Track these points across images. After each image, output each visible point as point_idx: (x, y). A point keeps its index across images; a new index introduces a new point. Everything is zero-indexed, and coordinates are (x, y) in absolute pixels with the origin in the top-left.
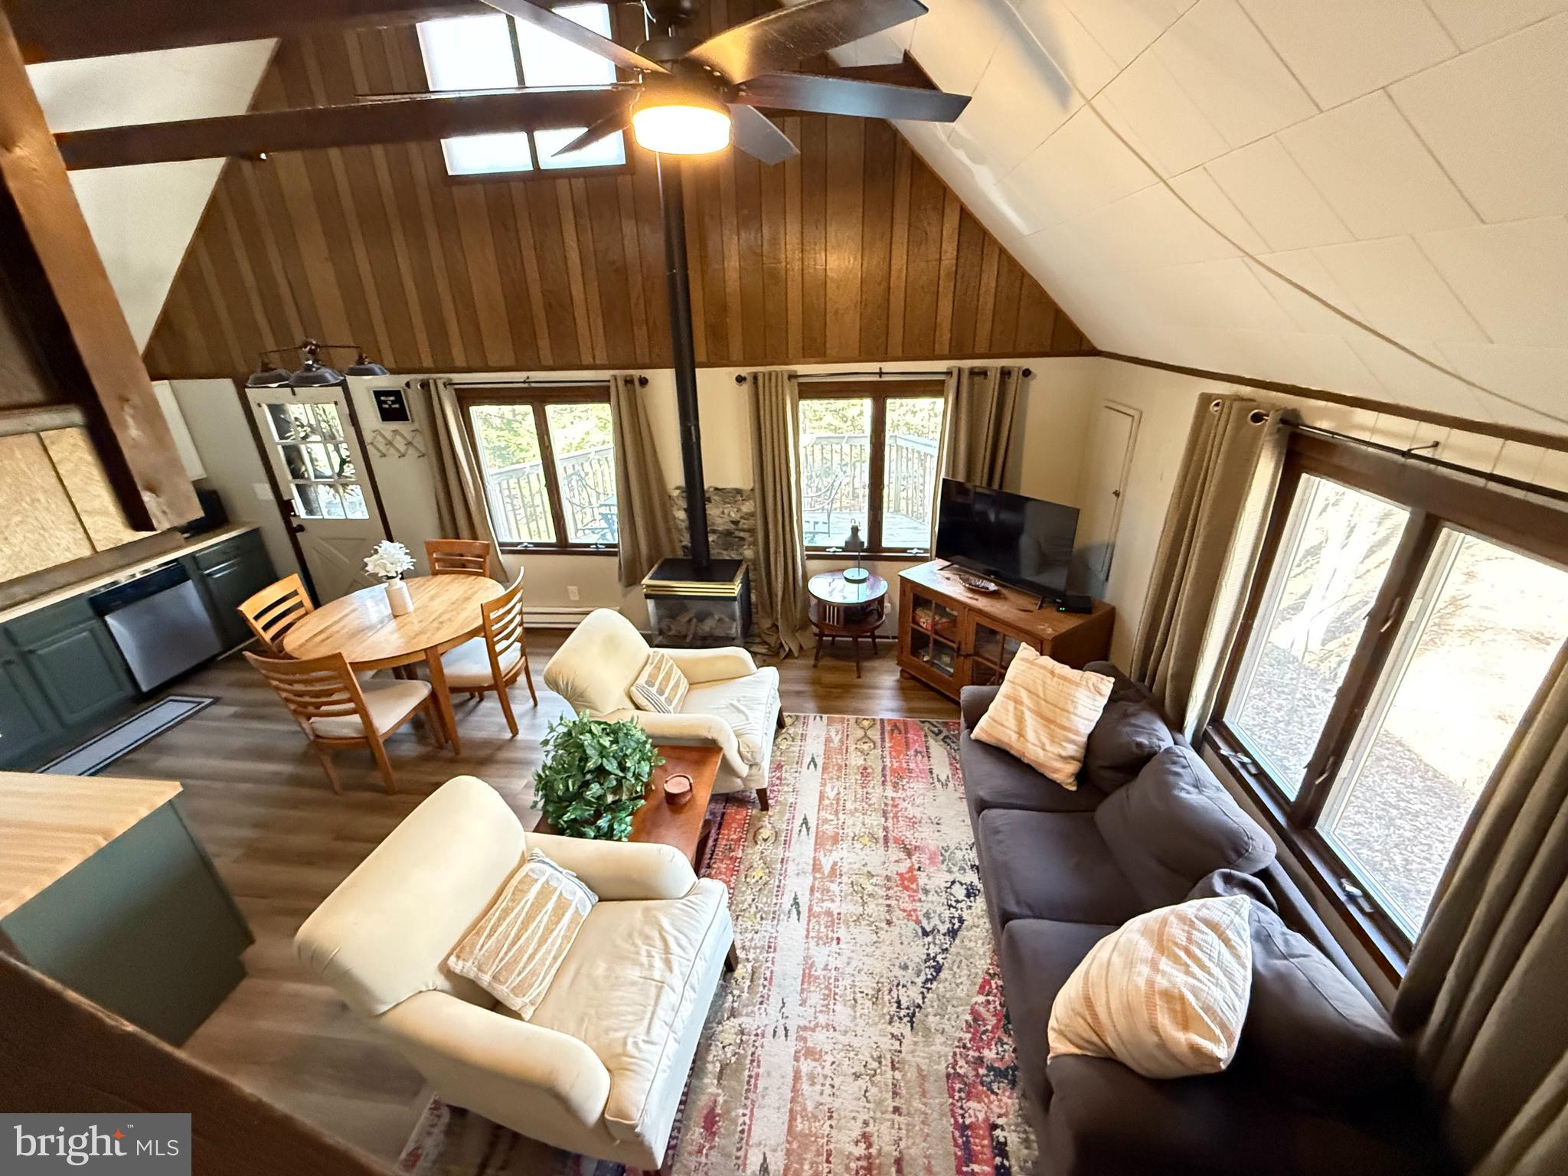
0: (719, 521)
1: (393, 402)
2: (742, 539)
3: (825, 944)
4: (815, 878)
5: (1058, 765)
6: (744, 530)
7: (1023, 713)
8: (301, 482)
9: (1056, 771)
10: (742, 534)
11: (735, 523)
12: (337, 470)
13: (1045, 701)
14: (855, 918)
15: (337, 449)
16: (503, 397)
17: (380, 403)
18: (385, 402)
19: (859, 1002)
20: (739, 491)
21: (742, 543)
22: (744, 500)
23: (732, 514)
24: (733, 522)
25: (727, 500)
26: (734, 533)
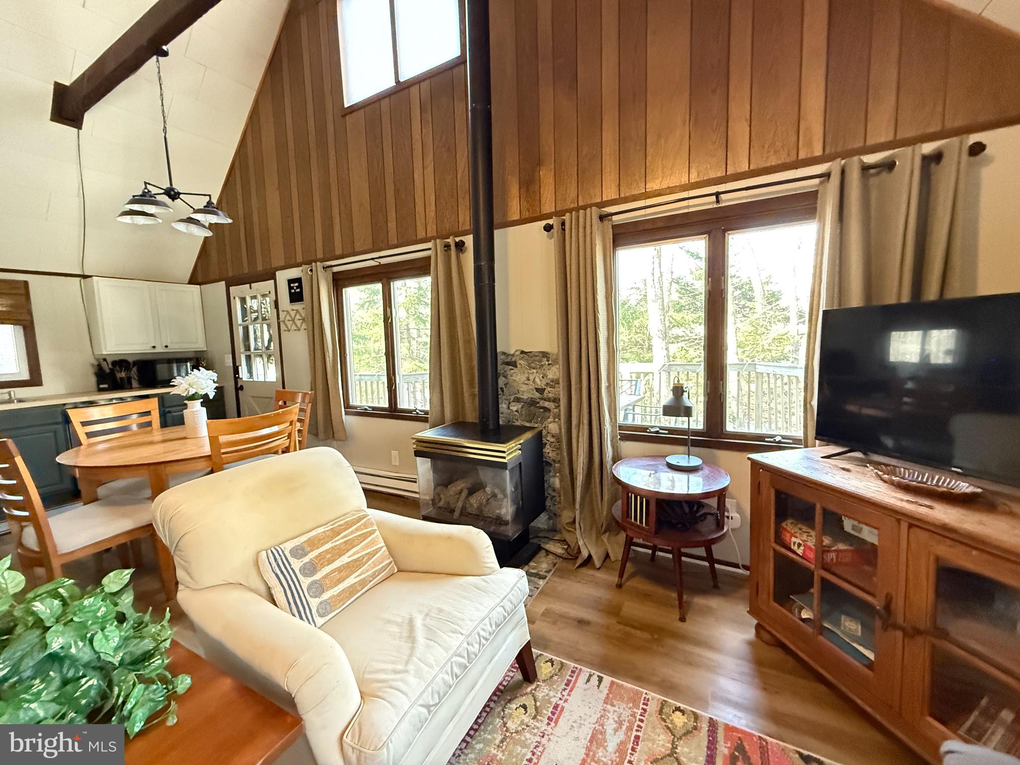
0: (524, 388)
1: (297, 287)
2: (547, 410)
6: (549, 400)
8: (248, 353)
10: (546, 404)
11: (540, 391)
12: (266, 344)
15: (268, 331)
16: (363, 276)
17: (290, 288)
18: (292, 288)
20: (545, 355)
21: (547, 414)
22: (549, 364)
23: (537, 380)
24: (537, 390)
25: (533, 365)
26: (539, 403)
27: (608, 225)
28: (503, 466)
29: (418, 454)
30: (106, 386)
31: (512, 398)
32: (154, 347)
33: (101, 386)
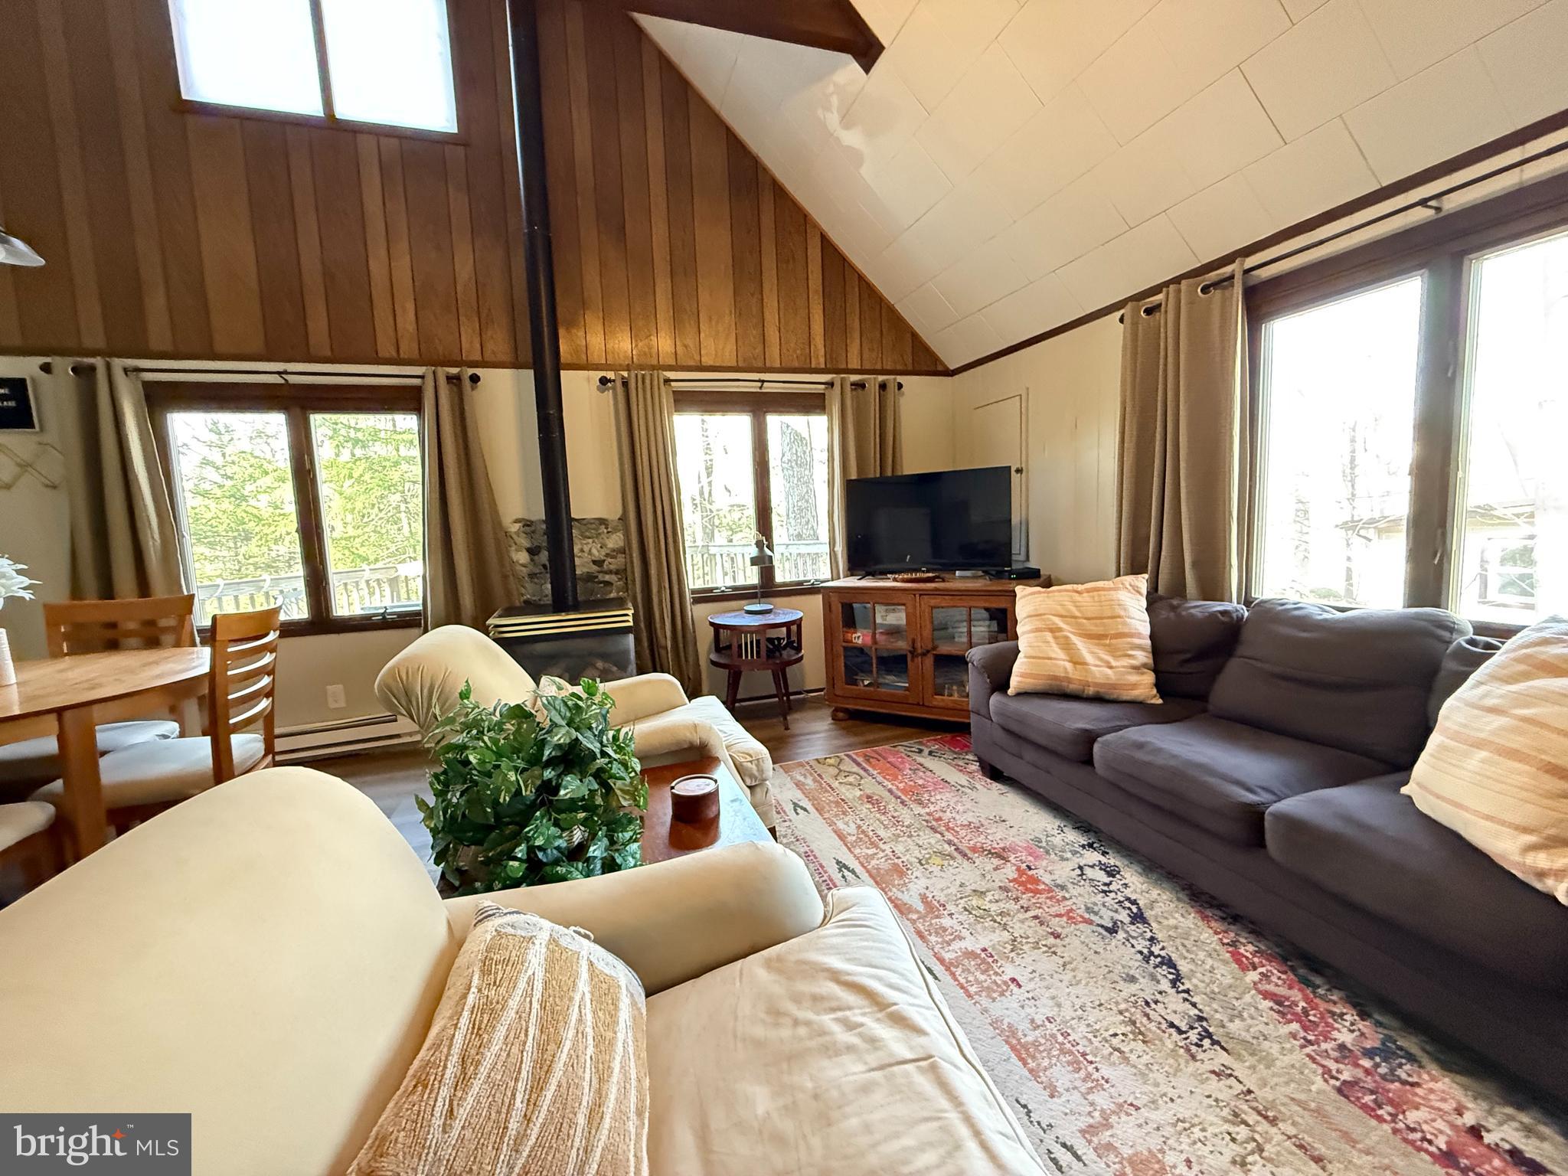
1: (6, 397)
2: (609, 584)
3: (1002, 994)
4: (913, 922)
5: (1134, 678)
6: (610, 572)
7: (1067, 638)
9: (1134, 686)
10: (607, 578)
11: (600, 563)
13: (1086, 618)
14: (1010, 947)
19: (1126, 1049)
20: (602, 521)
21: (608, 588)
22: (608, 532)
23: (594, 551)
24: (594, 562)
25: (587, 534)
26: (597, 577)
27: (671, 389)
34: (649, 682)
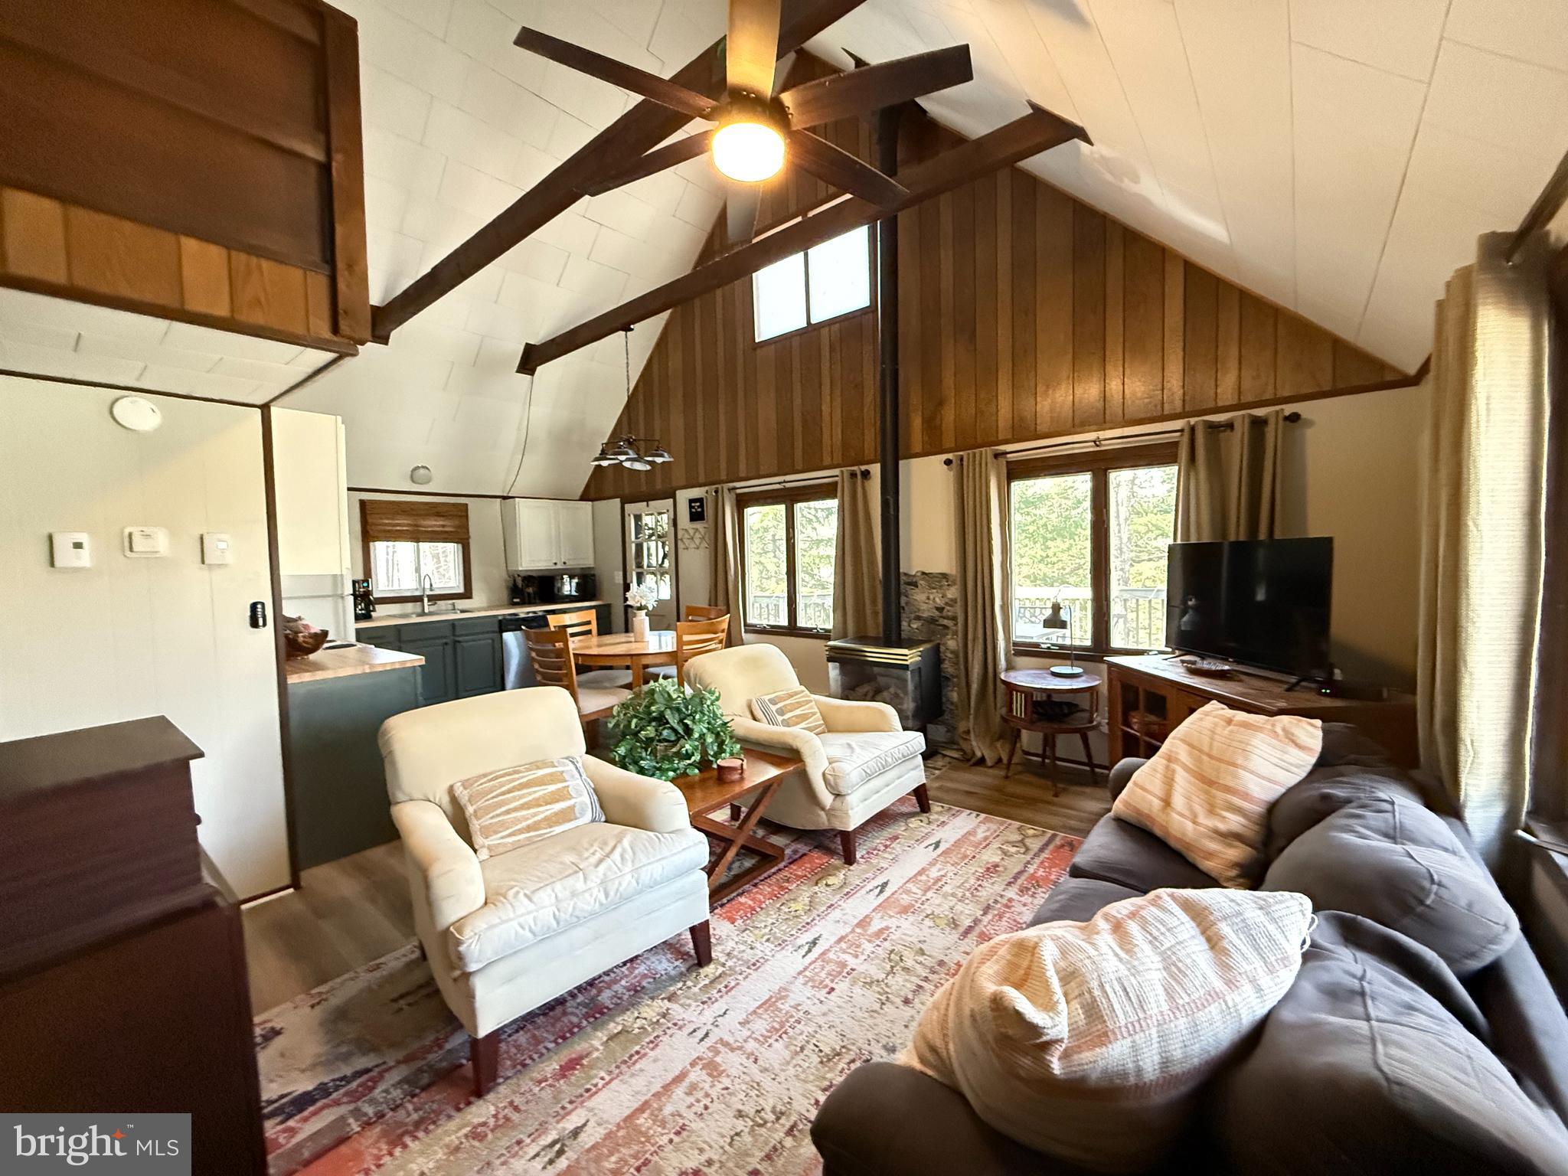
0: (924, 607)
1: (699, 507)
2: (946, 627)
3: (813, 987)
6: (947, 618)
7: (1174, 771)
8: (640, 570)
10: (946, 622)
11: (940, 609)
12: (660, 562)
15: (663, 548)
16: (766, 498)
17: (691, 507)
18: (694, 507)
20: (944, 576)
22: (948, 585)
23: (937, 600)
24: (937, 609)
25: (933, 585)
26: (938, 620)
27: (1002, 461)
28: (906, 667)
29: (830, 659)
30: (518, 600)
31: (913, 616)
32: (555, 564)
33: (515, 600)
34: (868, 707)
